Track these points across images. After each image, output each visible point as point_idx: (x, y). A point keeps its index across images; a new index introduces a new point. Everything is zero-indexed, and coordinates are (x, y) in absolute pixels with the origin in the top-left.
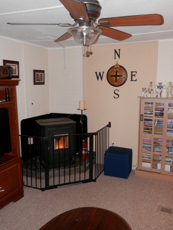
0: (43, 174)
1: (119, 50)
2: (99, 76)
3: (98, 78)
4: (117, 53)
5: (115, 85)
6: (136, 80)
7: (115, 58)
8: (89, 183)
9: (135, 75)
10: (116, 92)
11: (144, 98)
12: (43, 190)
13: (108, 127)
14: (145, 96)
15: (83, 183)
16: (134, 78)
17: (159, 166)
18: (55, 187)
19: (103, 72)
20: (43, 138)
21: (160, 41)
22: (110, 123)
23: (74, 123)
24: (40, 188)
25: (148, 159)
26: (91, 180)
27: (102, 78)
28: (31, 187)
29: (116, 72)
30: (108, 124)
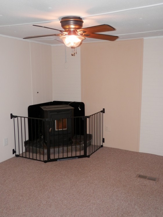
0: (46, 151)
8: (84, 158)
12: (45, 162)
13: (102, 113)
15: (79, 158)
18: (55, 160)
20: (45, 120)
21: (145, 38)
22: (104, 109)
23: (72, 109)
24: (43, 160)
26: (85, 156)
28: (36, 160)
30: (102, 110)
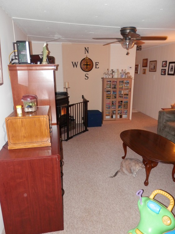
1: (88, 48)
2: (75, 65)
3: (74, 66)
4: (87, 50)
5: (86, 71)
6: (98, 68)
7: (85, 53)
8: (86, 132)
9: (98, 65)
10: (87, 75)
11: (106, 78)
14: (107, 77)
16: (97, 67)
17: (114, 116)
19: (78, 62)
25: (108, 114)
27: (76, 66)
29: (87, 62)
